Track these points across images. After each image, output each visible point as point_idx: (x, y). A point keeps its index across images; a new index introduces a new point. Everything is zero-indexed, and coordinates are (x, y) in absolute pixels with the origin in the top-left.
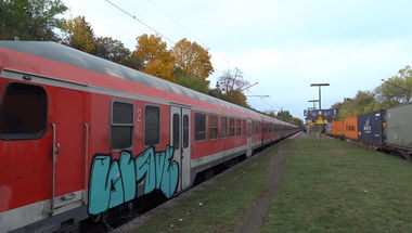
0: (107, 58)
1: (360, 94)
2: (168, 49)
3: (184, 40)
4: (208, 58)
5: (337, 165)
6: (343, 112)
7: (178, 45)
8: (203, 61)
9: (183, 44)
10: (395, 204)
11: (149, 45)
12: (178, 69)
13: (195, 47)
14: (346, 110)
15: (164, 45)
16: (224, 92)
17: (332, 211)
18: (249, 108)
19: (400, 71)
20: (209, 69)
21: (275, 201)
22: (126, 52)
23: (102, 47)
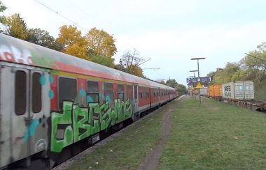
1: (229, 65)
2: (82, 36)
3: (94, 29)
4: (113, 41)
5: (214, 119)
6: (217, 79)
7: (90, 32)
8: (109, 44)
9: (94, 32)
10: (260, 148)
11: (69, 33)
12: (91, 51)
13: (103, 34)
15: (80, 33)
16: (125, 67)
17: (211, 153)
18: (145, 78)
19: (258, 47)
20: (113, 50)
21: (167, 147)
22: (51, 39)
23: (33, 35)
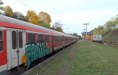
0: (17, 19)
1: (99, 27)
3: (42, 12)
4: (50, 17)
5: (93, 50)
7: (40, 13)
8: (48, 18)
9: (42, 13)
10: (112, 62)
11: (31, 14)
12: (40, 21)
13: (46, 14)
14: (95, 32)
15: (36, 14)
16: (55, 28)
17: (92, 64)
18: (64, 33)
19: (111, 19)
20: (50, 21)
21: (73, 62)
22: (23, 16)
23: (15, 15)
